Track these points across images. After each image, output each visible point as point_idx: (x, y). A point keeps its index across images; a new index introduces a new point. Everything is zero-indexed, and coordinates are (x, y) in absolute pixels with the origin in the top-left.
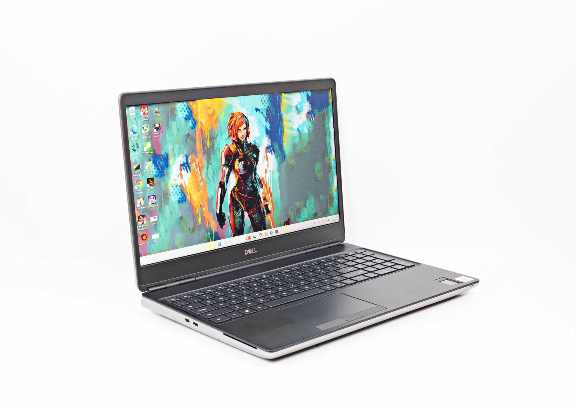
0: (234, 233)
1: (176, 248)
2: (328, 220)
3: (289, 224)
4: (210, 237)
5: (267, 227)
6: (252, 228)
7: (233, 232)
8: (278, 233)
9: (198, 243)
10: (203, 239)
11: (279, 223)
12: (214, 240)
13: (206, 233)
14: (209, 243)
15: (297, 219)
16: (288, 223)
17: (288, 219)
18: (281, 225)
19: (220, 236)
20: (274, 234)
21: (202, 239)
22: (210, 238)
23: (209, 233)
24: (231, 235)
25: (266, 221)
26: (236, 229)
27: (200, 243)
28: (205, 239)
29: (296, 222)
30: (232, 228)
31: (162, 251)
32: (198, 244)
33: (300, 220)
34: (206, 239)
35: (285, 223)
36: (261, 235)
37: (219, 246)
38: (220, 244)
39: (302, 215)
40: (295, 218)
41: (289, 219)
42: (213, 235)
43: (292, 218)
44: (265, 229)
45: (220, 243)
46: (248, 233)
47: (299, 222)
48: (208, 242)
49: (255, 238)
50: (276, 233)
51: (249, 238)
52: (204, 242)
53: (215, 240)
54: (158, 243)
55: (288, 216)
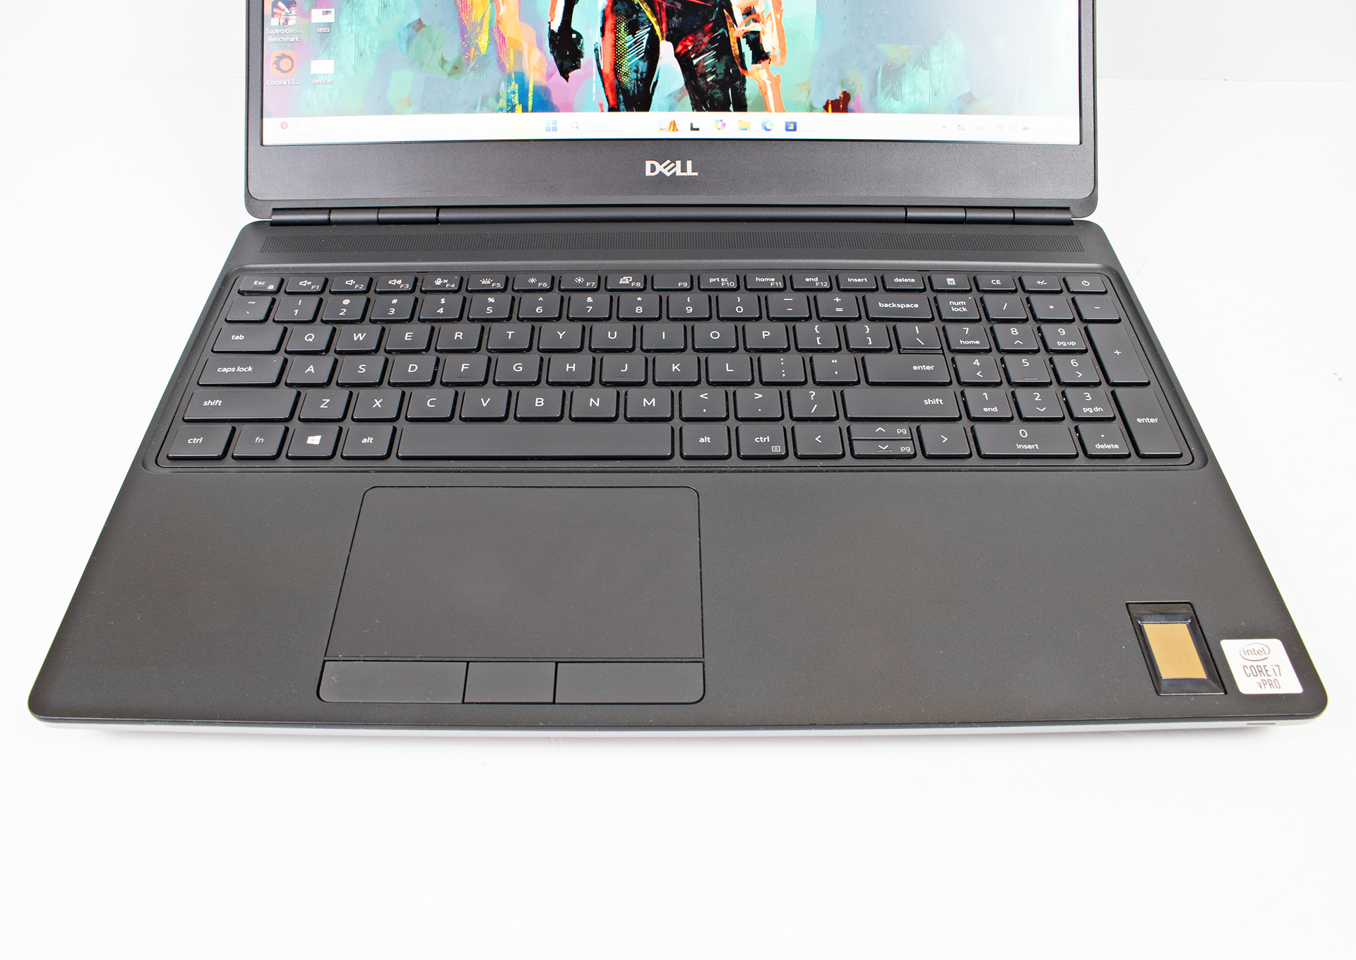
0: (611, 101)
1: (389, 111)
2: (1025, 129)
3: (845, 110)
4: (517, 98)
5: (749, 103)
6: (688, 96)
7: (610, 97)
8: (795, 129)
9: (472, 109)
10: (492, 101)
11: (803, 98)
12: (530, 109)
13: (503, 85)
14: (510, 114)
15: (881, 100)
16: (840, 105)
17: (844, 93)
18: (812, 109)
19: (555, 100)
20: (779, 133)
21: (485, 99)
22: (516, 101)
23: (514, 86)
24: (601, 105)
25: (748, 85)
26: (623, 90)
27: (478, 109)
28: (498, 100)
29: (877, 110)
30: (607, 85)
31: (338, 113)
32: (469, 112)
33: (895, 104)
34: (501, 101)
35: (827, 104)
36: (724, 125)
37: (548, 130)
38: (551, 126)
39: (906, 89)
40: (873, 94)
41: (846, 97)
42: (531, 95)
43: (860, 93)
44: (741, 106)
45: (555, 123)
46: (671, 109)
47: (892, 112)
48: (508, 112)
49: (698, 129)
50: (787, 130)
51: (674, 125)
52: (493, 111)
53: (534, 110)
54: (328, 86)
55: (843, 84)
